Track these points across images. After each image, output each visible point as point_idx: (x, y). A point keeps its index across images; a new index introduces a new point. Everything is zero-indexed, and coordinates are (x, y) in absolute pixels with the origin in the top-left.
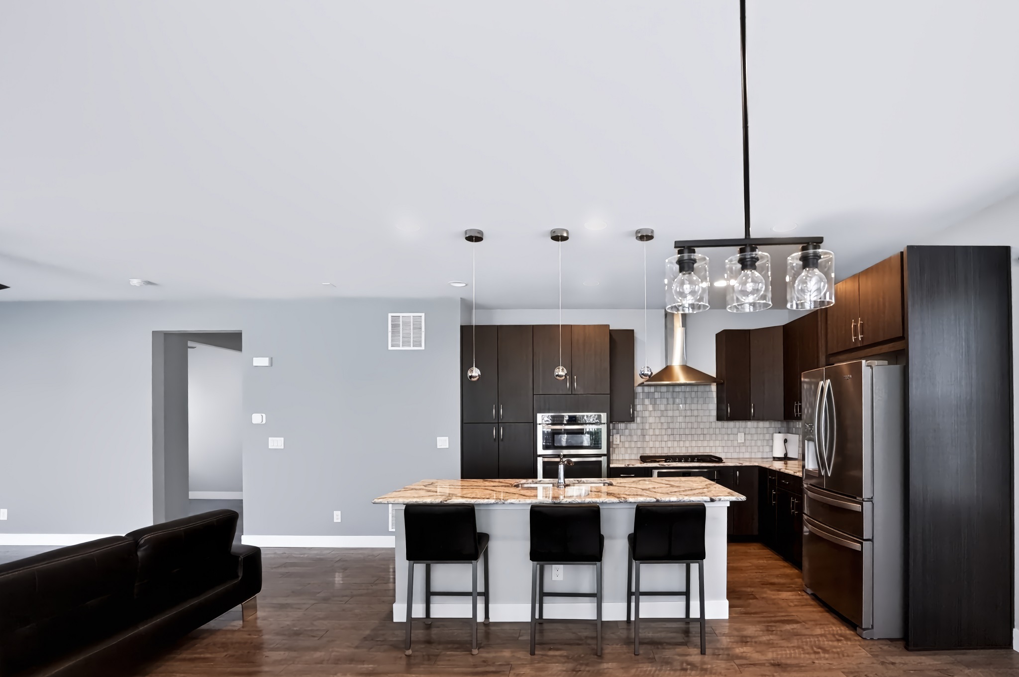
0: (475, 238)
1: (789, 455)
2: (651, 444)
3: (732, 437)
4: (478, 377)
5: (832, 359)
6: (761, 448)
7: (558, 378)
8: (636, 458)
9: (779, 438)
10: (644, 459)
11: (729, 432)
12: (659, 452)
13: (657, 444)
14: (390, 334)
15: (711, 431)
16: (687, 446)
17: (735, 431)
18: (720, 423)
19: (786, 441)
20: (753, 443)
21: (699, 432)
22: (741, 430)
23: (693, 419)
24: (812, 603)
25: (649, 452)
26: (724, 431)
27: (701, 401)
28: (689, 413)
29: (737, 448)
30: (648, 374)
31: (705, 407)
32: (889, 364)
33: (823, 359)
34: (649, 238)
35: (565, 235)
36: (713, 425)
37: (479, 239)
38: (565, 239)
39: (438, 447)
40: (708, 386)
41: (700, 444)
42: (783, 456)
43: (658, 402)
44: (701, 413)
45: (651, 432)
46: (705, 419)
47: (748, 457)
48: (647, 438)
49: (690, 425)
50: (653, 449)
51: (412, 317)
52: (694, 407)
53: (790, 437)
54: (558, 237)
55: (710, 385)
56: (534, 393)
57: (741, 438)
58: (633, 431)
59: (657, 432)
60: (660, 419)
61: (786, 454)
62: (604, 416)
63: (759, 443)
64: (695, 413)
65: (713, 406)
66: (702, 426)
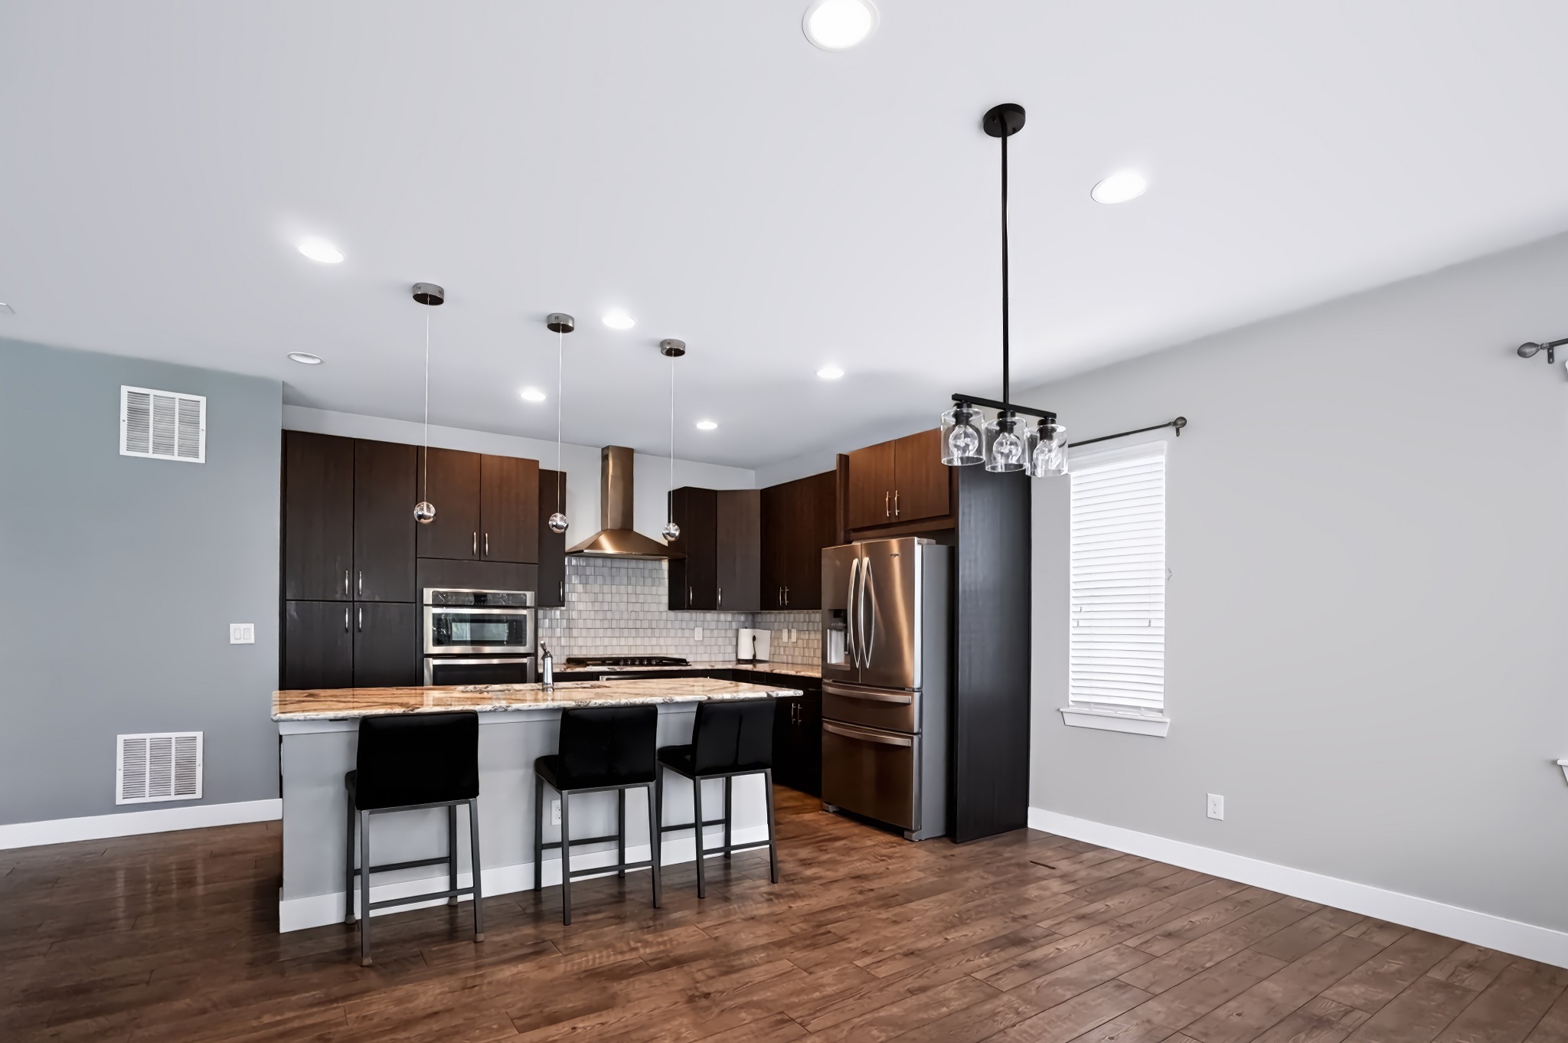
0: (429, 298)
1: (758, 657)
2: (581, 642)
3: (687, 633)
4: (431, 520)
5: (853, 535)
6: (722, 647)
7: (554, 529)
8: (559, 662)
9: (746, 635)
10: (571, 661)
11: (684, 626)
12: (593, 653)
13: (589, 642)
14: (124, 427)
15: (662, 624)
16: (630, 644)
17: (692, 625)
18: (672, 614)
19: (754, 638)
20: (713, 641)
21: (646, 624)
22: (699, 623)
23: (638, 607)
24: (840, 819)
25: (577, 653)
26: (677, 624)
27: (649, 581)
28: (633, 598)
29: (694, 648)
30: (675, 534)
31: (654, 590)
32: (937, 543)
33: (841, 535)
34: (679, 353)
35: (571, 325)
36: (664, 616)
37: (436, 300)
38: (567, 329)
39: (233, 641)
40: (657, 562)
41: (646, 641)
42: (751, 658)
43: (591, 579)
44: (649, 599)
45: (581, 623)
46: (654, 607)
47: (707, 660)
48: (575, 633)
49: (633, 616)
50: (584, 649)
51: (177, 401)
52: (639, 589)
53: (759, 633)
54: (559, 326)
55: (660, 560)
56: (418, 556)
57: (698, 634)
58: (554, 622)
59: (589, 624)
60: (593, 606)
61: (754, 656)
62: (530, 597)
63: (720, 641)
64: (641, 599)
65: (663, 590)
66: (649, 616)
